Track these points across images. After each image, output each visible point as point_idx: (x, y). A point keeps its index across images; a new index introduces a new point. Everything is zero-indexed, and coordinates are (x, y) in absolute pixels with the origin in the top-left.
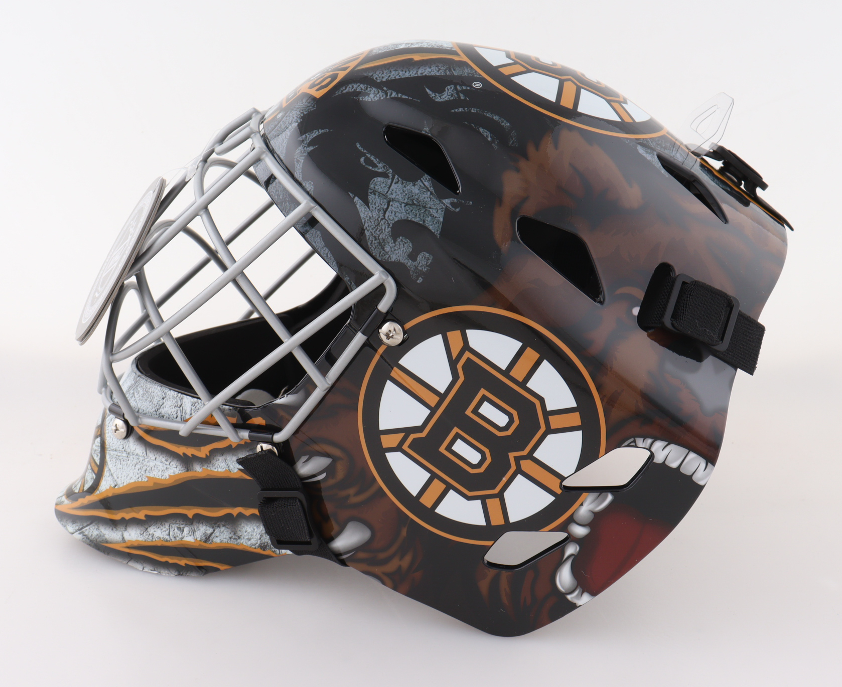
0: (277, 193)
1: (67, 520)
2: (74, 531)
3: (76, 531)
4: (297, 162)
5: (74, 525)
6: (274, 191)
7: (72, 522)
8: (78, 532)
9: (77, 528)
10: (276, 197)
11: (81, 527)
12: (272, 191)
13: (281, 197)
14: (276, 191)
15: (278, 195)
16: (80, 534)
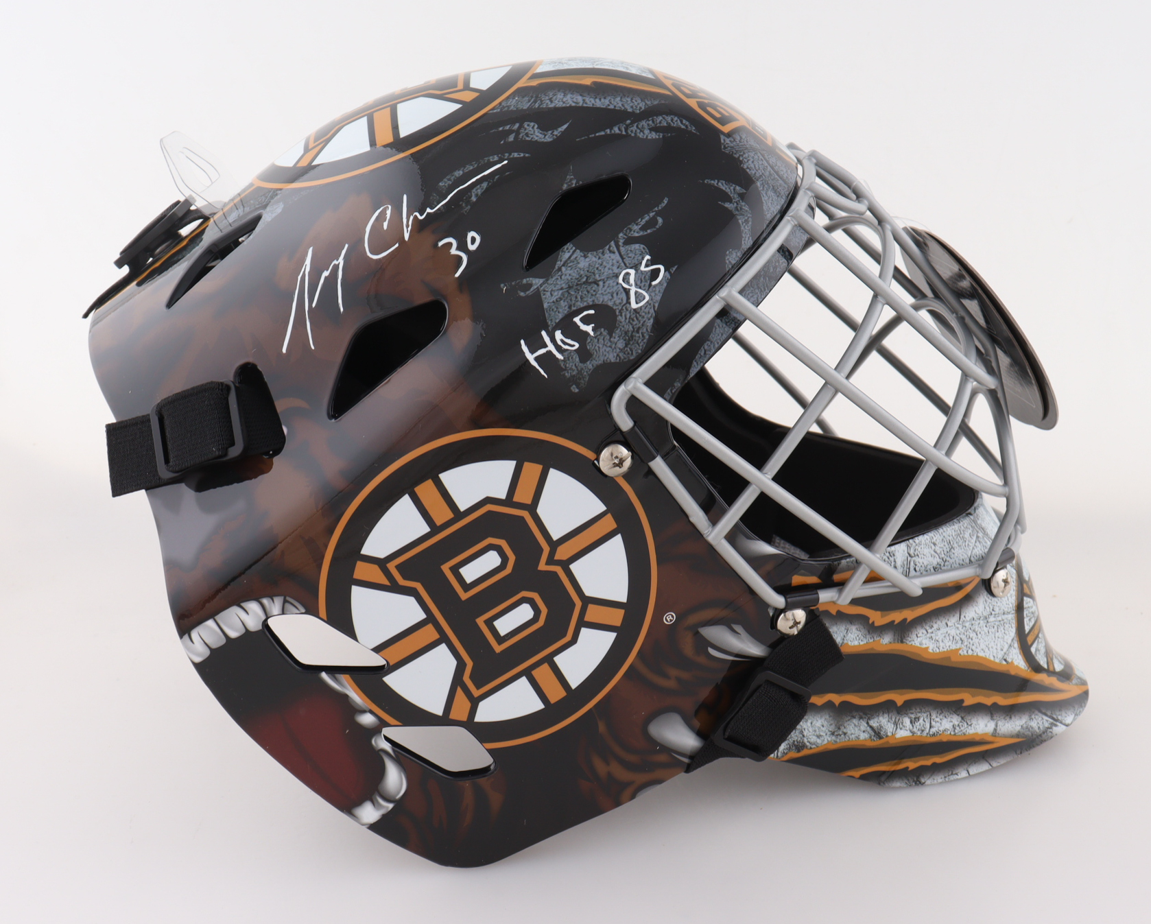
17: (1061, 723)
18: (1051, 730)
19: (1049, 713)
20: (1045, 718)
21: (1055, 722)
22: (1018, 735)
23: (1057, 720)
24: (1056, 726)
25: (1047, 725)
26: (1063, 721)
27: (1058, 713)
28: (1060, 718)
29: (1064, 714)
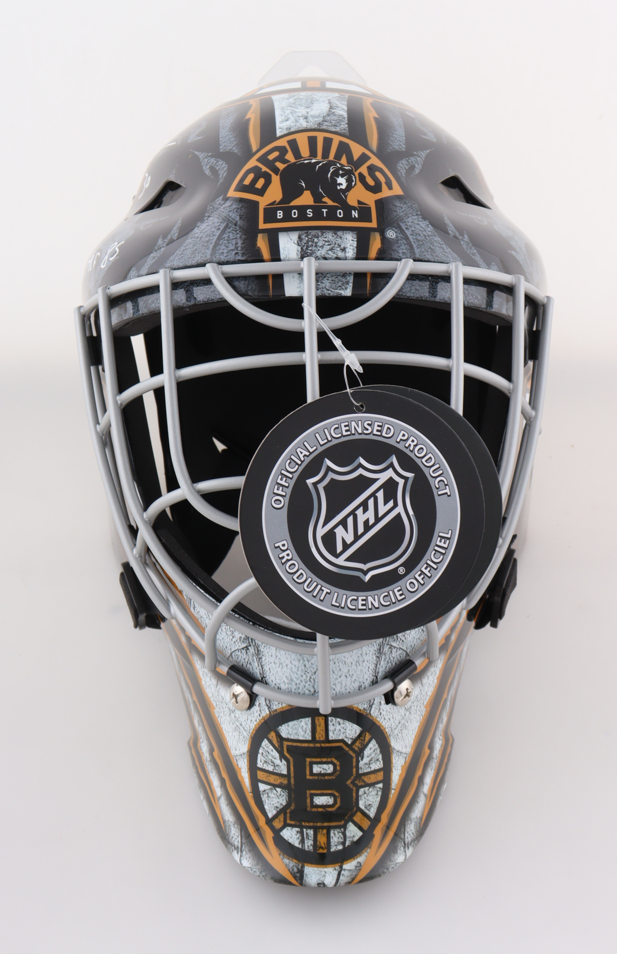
0: (474, 297)
1: (390, 861)
2: (404, 853)
3: (405, 852)
4: (474, 256)
5: (399, 851)
6: (471, 297)
7: (394, 853)
8: (406, 849)
9: (402, 848)
10: (476, 301)
11: (403, 844)
12: (469, 299)
13: (480, 298)
14: (473, 297)
15: (476, 298)
16: (408, 848)
17: (241, 856)
18: (234, 849)
19: (244, 841)
20: (239, 839)
21: (239, 850)
22: (224, 822)
23: (242, 852)
24: (238, 853)
25: (236, 843)
26: (242, 858)
27: (246, 849)
28: (244, 853)
29: (248, 855)
